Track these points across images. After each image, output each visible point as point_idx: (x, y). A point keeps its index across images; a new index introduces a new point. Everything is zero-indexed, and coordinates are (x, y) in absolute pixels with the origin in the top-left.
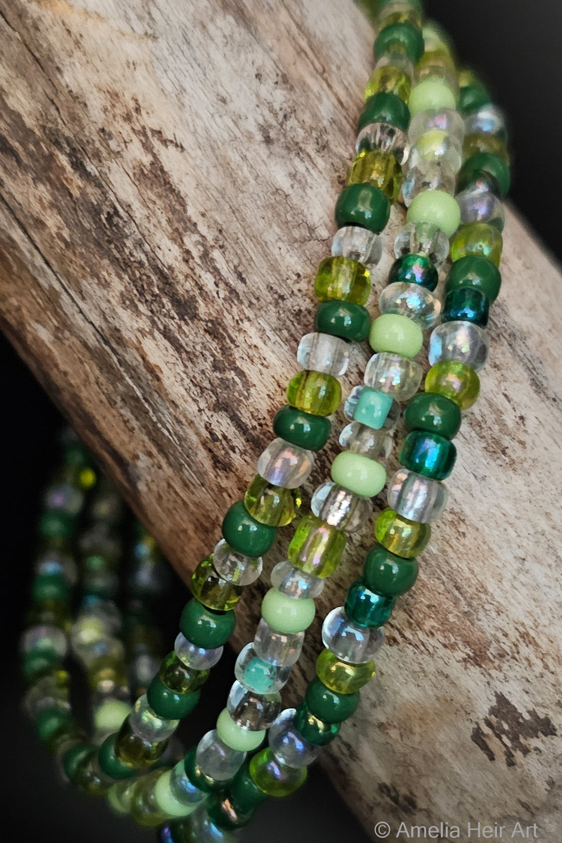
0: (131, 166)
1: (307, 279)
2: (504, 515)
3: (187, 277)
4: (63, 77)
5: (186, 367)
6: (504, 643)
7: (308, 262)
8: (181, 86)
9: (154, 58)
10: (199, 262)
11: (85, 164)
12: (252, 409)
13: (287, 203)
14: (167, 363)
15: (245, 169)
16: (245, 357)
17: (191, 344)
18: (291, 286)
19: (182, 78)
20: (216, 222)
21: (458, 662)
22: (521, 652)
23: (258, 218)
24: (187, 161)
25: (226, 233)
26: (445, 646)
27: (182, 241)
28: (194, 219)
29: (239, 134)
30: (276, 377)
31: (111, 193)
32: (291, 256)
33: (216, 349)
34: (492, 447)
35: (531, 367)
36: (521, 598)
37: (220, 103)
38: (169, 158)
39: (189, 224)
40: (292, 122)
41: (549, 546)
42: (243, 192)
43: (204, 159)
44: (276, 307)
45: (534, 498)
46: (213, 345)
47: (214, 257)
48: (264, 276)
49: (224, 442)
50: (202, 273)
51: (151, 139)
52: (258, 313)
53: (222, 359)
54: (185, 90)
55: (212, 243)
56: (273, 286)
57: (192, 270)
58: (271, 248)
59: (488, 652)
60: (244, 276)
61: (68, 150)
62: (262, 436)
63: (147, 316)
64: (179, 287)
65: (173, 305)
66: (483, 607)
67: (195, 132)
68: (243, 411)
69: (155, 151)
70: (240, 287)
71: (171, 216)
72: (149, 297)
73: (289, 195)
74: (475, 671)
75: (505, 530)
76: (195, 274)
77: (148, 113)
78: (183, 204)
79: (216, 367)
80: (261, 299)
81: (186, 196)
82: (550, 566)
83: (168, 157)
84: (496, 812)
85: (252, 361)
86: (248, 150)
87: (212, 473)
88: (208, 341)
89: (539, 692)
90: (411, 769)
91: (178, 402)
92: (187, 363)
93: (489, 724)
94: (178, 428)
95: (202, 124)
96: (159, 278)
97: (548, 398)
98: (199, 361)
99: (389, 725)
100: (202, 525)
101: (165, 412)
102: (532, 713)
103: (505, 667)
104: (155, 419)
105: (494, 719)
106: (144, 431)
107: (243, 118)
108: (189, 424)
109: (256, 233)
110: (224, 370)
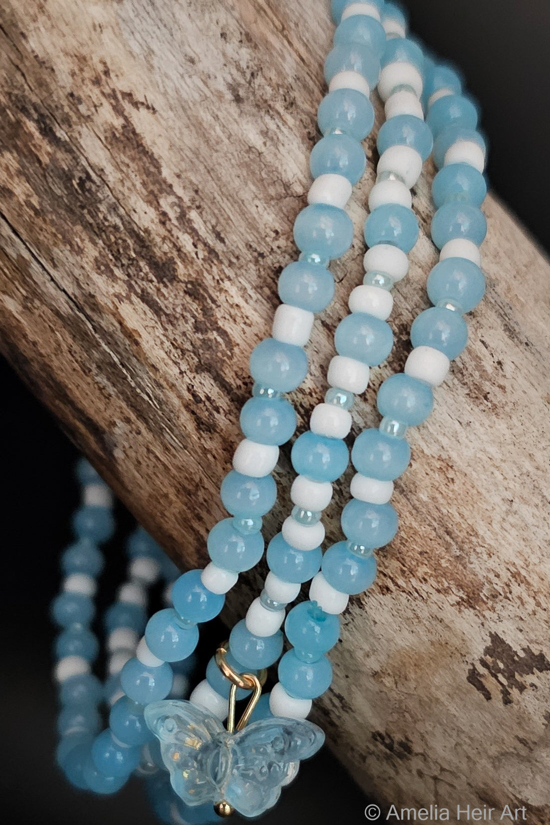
0: (102, 129)
1: (285, 236)
2: (491, 459)
3: (164, 239)
4: (27, 42)
5: (166, 330)
6: (496, 584)
7: (285, 219)
8: (149, 48)
9: (120, 21)
10: (176, 223)
11: (54, 130)
12: (235, 368)
13: (260, 161)
14: (146, 327)
15: (218, 128)
16: (227, 317)
17: (171, 306)
18: (270, 243)
19: (149, 40)
20: (191, 183)
21: (452, 606)
22: (514, 592)
23: (233, 177)
24: (159, 123)
25: (202, 193)
26: (439, 591)
27: (158, 203)
28: (169, 181)
29: (209, 94)
30: (259, 335)
31: (82, 157)
32: (268, 214)
33: (197, 310)
34: (475, 393)
35: (503, 313)
36: (511, 539)
37: (189, 63)
38: (141, 120)
39: (164, 186)
40: (259, 80)
41: (534, 486)
42: (217, 151)
43: (176, 120)
44: (256, 265)
45: (518, 441)
46: (194, 306)
47: (191, 218)
48: (242, 235)
49: (207, 403)
50: (180, 234)
51: (121, 101)
52: (238, 272)
53: (203, 319)
54: (153, 52)
55: (189, 204)
56: (252, 244)
57: (170, 231)
58: (248, 206)
59: (481, 595)
60: (222, 235)
61: (35, 116)
62: (247, 395)
63: (124, 281)
64: (156, 250)
65: (150, 268)
66: (474, 550)
67: (165, 94)
68: (227, 371)
69: (126, 114)
70: (219, 247)
71: (145, 178)
72: (125, 262)
73: (262, 153)
74: (469, 613)
75: (492, 473)
76: (172, 236)
77: (117, 76)
78: (157, 165)
79: (197, 328)
80: (240, 257)
81: (160, 157)
83: (139, 118)
84: (493, 750)
85: (235, 321)
86: (219, 109)
87: (196, 435)
88: (188, 303)
89: (532, 630)
90: (407, 715)
91: (158, 366)
92: (167, 326)
93: (484, 663)
94: (158, 392)
95: (171, 84)
96: (135, 242)
97: (521, 343)
98: (180, 323)
99: (383, 673)
100: (184, 488)
101: (145, 376)
102: (527, 650)
103: (498, 607)
104: (133, 384)
105: (489, 659)
106: (121, 397)
107: (212, 77)
108: (171, 388)
109: (232, 192)
110: (206, 331)
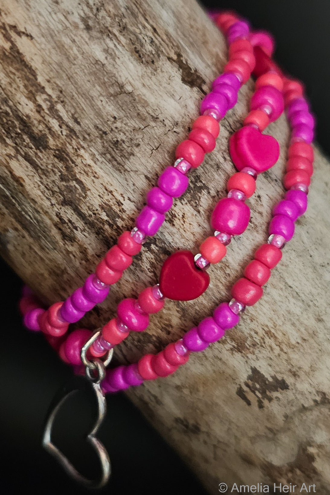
1: (121, 120)
3: (40, 122)
5: (41, 178)
6: (256, 338)
7: (120, 109)
10: (48, 112)
12: (88, 204)
13: (104, 70)
14: (28, 176)
15: (75, 49)
16: (83, 172)
17: (45, 164)
18: (111, 125)
20: (58, 86)
21: (228, 350)
22: (266, 342)
23: (86, 81)
24: (35, 46)
25: (65, 92)
26: (219, 342)
27: (35, 99)
28: (43, 84)
29: (68, 25)
30: (104, 184)
32: (109, 105)
33: (62, 167)
36: (265, 310)
37: (55, 4)
38: (23, 44)
39: (39, 88)
40: (102, 13)
41: (281, 277)
42: (74, 64)
43: (47, 44)
44: (101, 139)
46: (60, 165)
47: (58, 109)
48: (92, 120)
49: (69, 224)
50: (50, 119)
51: (9, 32)
52: (90, 144)
53: (66, 173)
55: (56, 100)
56: (98, 126)
57: (43, 117)
58: (96, 101)
59: (246, 344)
60: (79, 120)
62: (96, 221)
63: (13, 147)
64: (34, 129)
65: (31, 140)
66: (242, 317)
67: (39, 26)
68: (82, 206)
69: (12, 39)
70: (77, 128)
71: (26, 82)
72: (13, 135)
73: (105, 64)
74: (238, 355)
76: (45, 120)
77: (6, 14)
78: (34, 74)
79: (63, 178)
80: (91, 135)
81: (36, 69)
82: (281, 289)
83: (21, 43)
84: (251, 434)
85: (87, 174)
86: (75, 35)
87: (62, 242)
88: (56, 163)
89: (278, 365)
90: (198, 411)
91: (36, 200)
92: (42, 176)
93: (247, 385)
94: (37, 215)
95: (43, 19)
96: (20, 123)
97: (272, 180)
98: (51, 175)
99: (183, 386)
100: (54, 272)
101: (27, 205)
102: (274, 378)
103: (256, 351)
104: (20, 209)
105: (250, 383)
106: (12, 215)
107: (71, 13)
108: (45, 213)
109: (85, 91)
110: (69, 181)
